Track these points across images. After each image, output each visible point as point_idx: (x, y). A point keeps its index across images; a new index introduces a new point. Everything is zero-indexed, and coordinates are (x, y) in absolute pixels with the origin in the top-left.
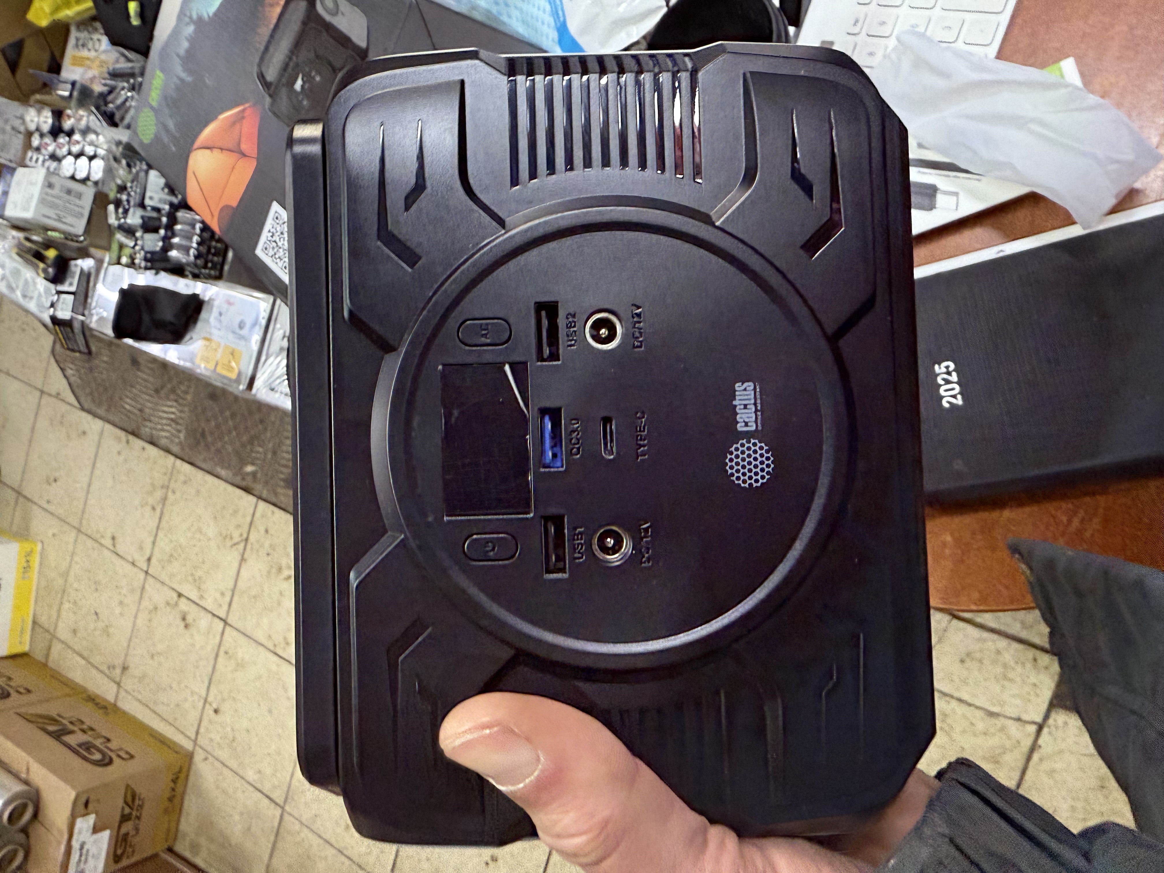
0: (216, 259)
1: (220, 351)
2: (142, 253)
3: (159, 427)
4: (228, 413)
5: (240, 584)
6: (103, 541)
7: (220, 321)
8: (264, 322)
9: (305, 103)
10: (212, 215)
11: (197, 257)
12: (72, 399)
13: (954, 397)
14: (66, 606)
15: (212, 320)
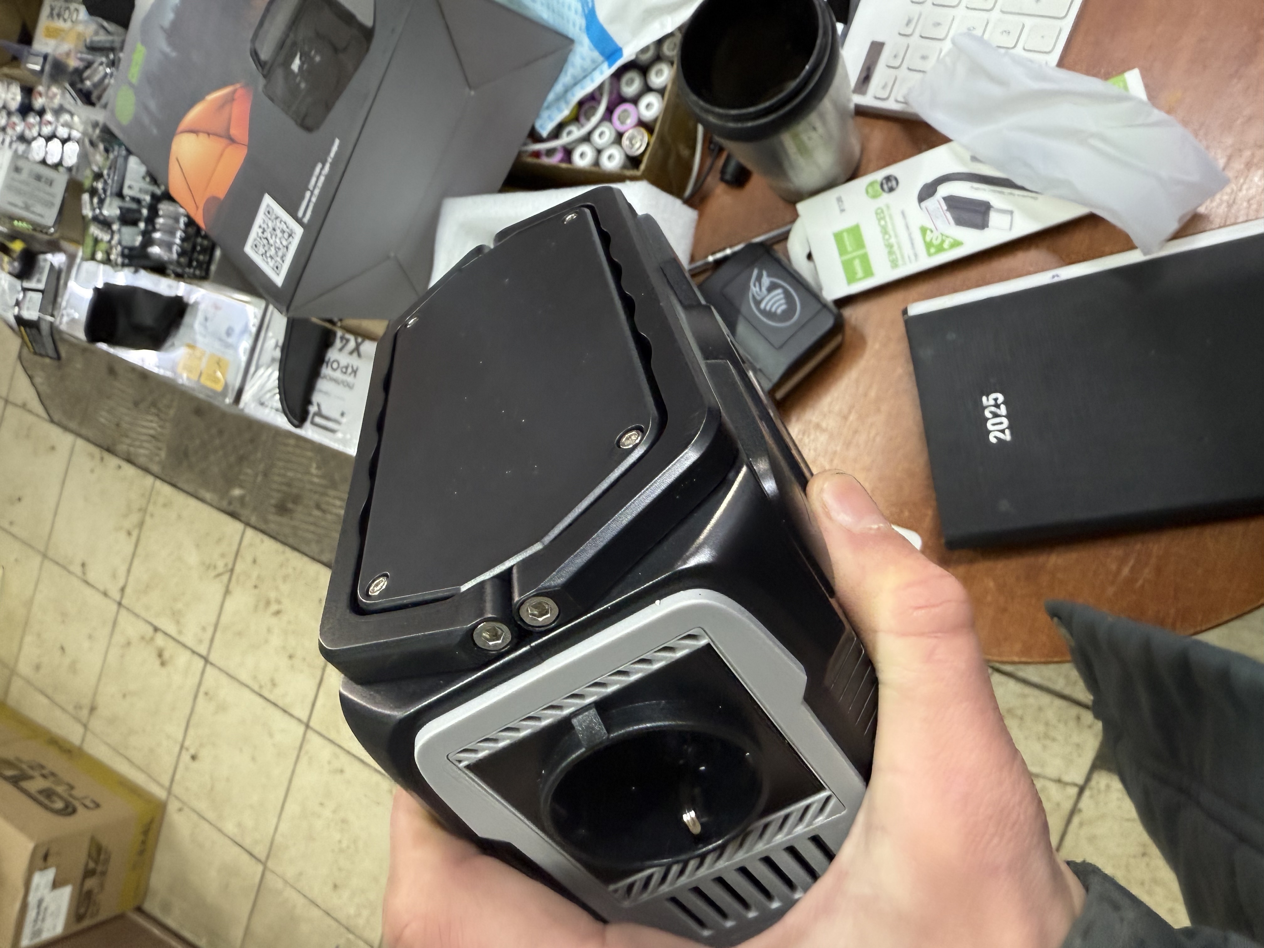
0: (201, 257)
1: (204, 360)
2: (119, 248)
3: (137, 443)
4: (214, 431)
5: (224, 619)
6: (72, 568)
7: (206, 327)
8: (254, 330)
9: (303, 85)
10: (197, 207)
11: (180, 255)
12: (40, 410)
13: (1003, 431)
14: (28, 639)
15: (197, 326)
